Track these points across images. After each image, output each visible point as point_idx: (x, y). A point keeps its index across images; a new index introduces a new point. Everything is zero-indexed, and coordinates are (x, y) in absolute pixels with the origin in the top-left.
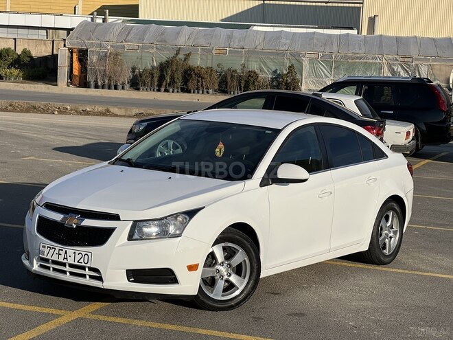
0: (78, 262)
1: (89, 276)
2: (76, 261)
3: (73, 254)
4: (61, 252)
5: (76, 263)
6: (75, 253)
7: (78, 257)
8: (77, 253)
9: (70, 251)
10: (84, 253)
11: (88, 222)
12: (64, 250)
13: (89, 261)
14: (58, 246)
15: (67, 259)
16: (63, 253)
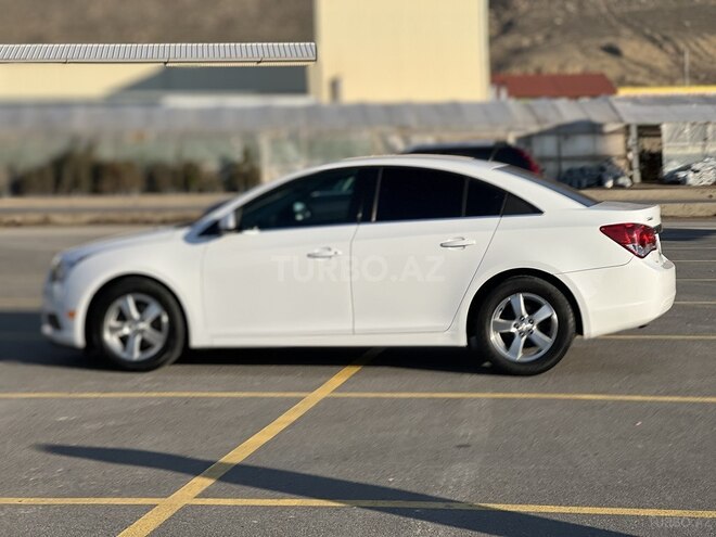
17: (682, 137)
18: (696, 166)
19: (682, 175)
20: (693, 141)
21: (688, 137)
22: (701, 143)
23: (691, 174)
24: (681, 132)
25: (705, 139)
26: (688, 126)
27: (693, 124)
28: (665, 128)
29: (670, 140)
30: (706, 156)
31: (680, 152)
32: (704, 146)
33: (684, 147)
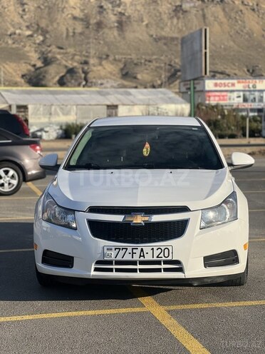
0: (158, 257)
1: (164, 269)
2: (155, 256)
3: (150, 250)
4: (134, 251)
5: (155, 258)
6: (153, 249)
7: (157, 252)
8: (155, 248)
9: (147, 247)
10: (163, 248)
11: (156, 218)
12: (140, 249)
13: (171, 254)
14: (129, 246)
15: (144, 256)
16: (138, 252)
17: (38, 112)
18: (46, 129)
19: (39, 134)
20: (44, 115)
21: (42, 113)
22: (48, 116)
23: (44, 134)
24: (38, 110)
25: (51, 114)
26: (42, 106)
27: (45, 105)
28: (30, 107)
29: (32, 114)
30: (50, 123)
31: (38, 121)
32: (49, 118)
33: (39, 118)
